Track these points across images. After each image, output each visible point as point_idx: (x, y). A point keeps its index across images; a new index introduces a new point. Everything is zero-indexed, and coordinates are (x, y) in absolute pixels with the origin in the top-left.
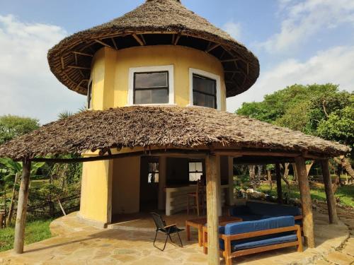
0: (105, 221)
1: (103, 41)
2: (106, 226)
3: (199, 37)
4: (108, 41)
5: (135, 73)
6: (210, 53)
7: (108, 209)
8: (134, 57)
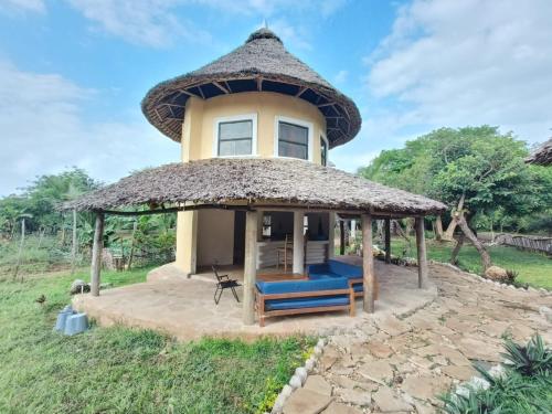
0: (189, 271)
1: (189, 90)
2: (189, 276)
3: (278, 80)
4: (194, 91)
5: (220, 124)
6: (301, 97)
7: (192, 260)
8: (219, 106)
